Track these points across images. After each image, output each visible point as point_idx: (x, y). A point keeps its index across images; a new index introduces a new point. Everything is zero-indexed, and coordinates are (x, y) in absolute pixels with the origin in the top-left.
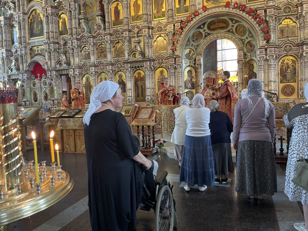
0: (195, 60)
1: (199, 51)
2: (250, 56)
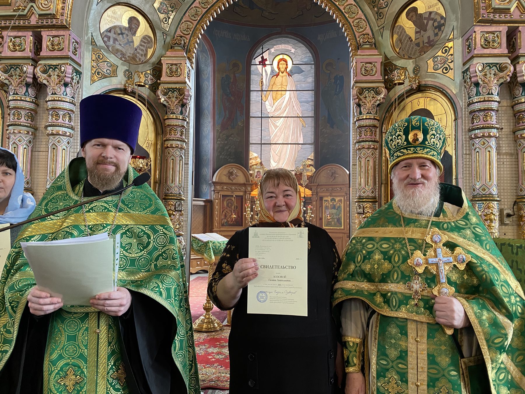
0: (157, 71)
1: (179, 32)
2: (417, 70)
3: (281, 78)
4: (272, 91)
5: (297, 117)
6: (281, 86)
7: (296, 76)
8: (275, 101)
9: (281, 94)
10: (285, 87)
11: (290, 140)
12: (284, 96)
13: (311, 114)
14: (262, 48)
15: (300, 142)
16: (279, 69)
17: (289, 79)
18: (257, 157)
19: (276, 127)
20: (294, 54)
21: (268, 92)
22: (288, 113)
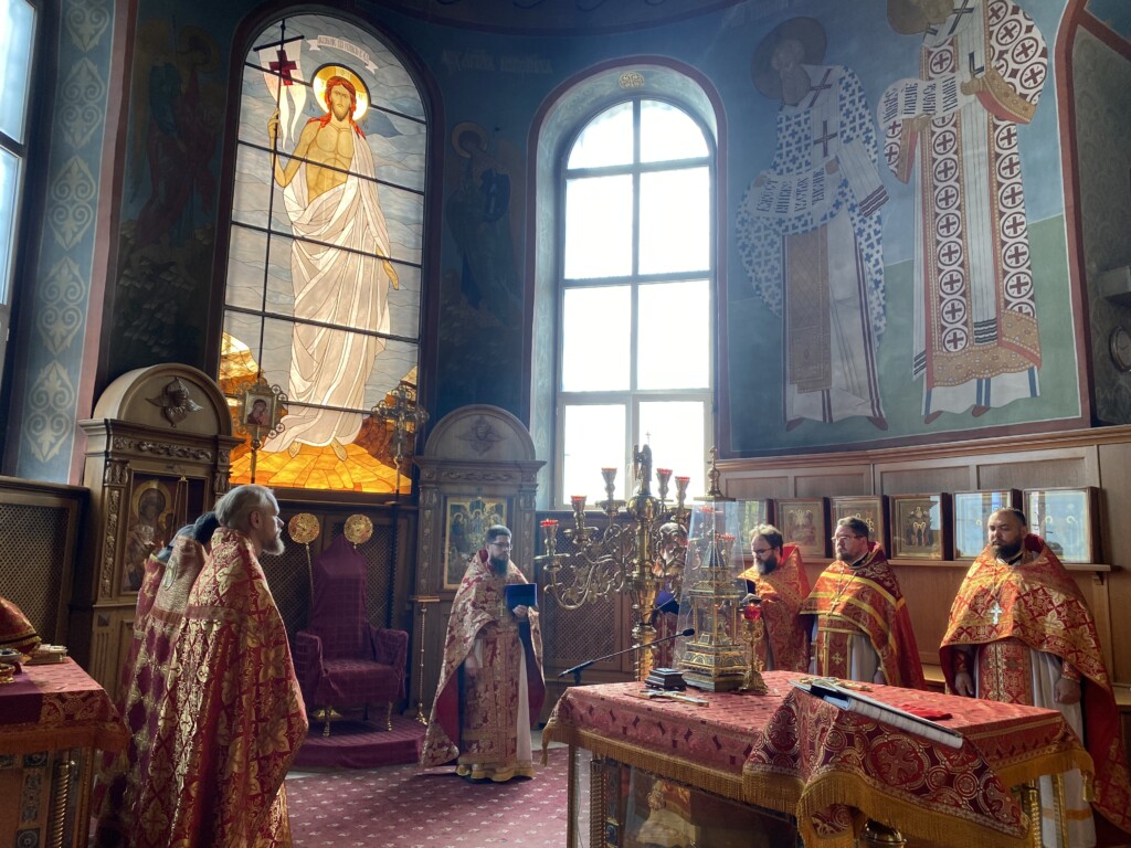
3: (335, 133)
4: (307, 162)
5: (377, 257)
6: (332, 155)
7: (378, 143)
8: (313, 194)
9: (334, 180)
10: (345, 161)
11: (354, 317)
12: (341, 187)
13: (415, 256)
14: (283, 27)
15: (382, 331)
16: (331, 105)
17: (359, 143)
18: (247, 356)
19: (313, 271)
20: (375, 77)
21: (293, 161)
22: (350, 237)
